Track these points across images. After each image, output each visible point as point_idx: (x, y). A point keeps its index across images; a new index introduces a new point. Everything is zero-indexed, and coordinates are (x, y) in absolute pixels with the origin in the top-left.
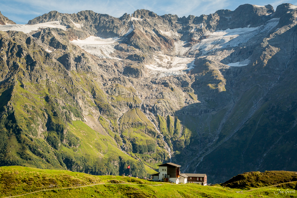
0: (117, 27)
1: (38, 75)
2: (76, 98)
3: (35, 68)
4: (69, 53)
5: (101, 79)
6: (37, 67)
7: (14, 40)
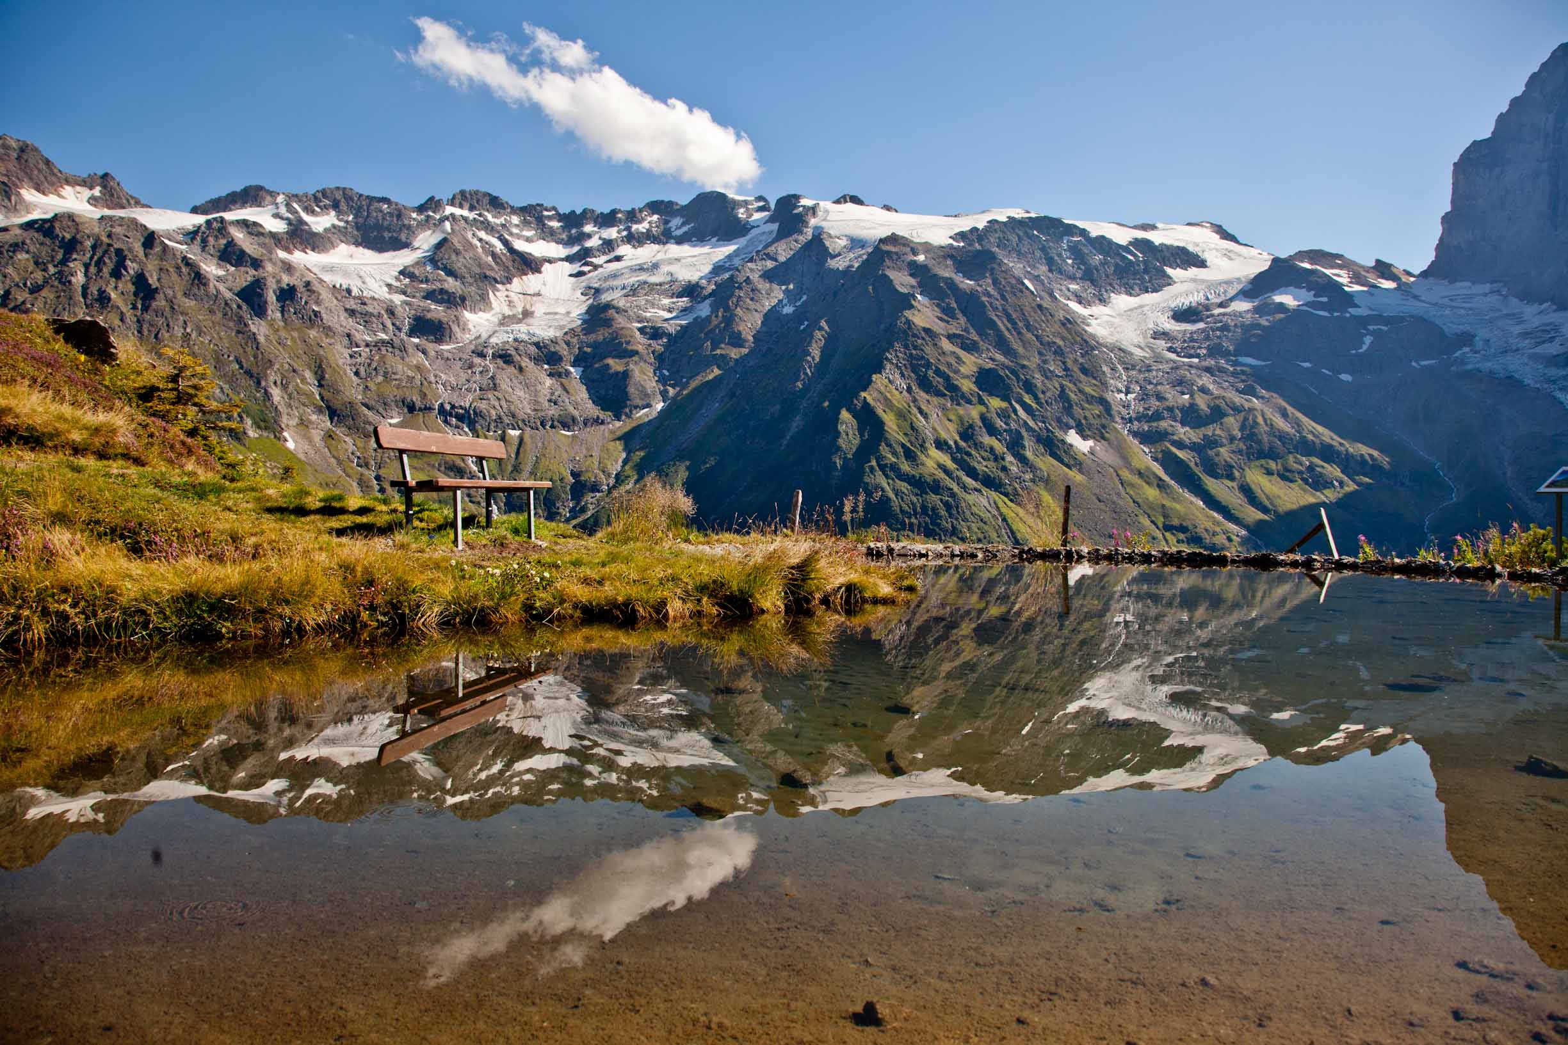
0: (409, 227)
1: (161, 321)
2: (263, 384)
3: (154, 304)
4: (264, 278)
5: (346, 341)
6: (160, 302)
7: (109, 236)
